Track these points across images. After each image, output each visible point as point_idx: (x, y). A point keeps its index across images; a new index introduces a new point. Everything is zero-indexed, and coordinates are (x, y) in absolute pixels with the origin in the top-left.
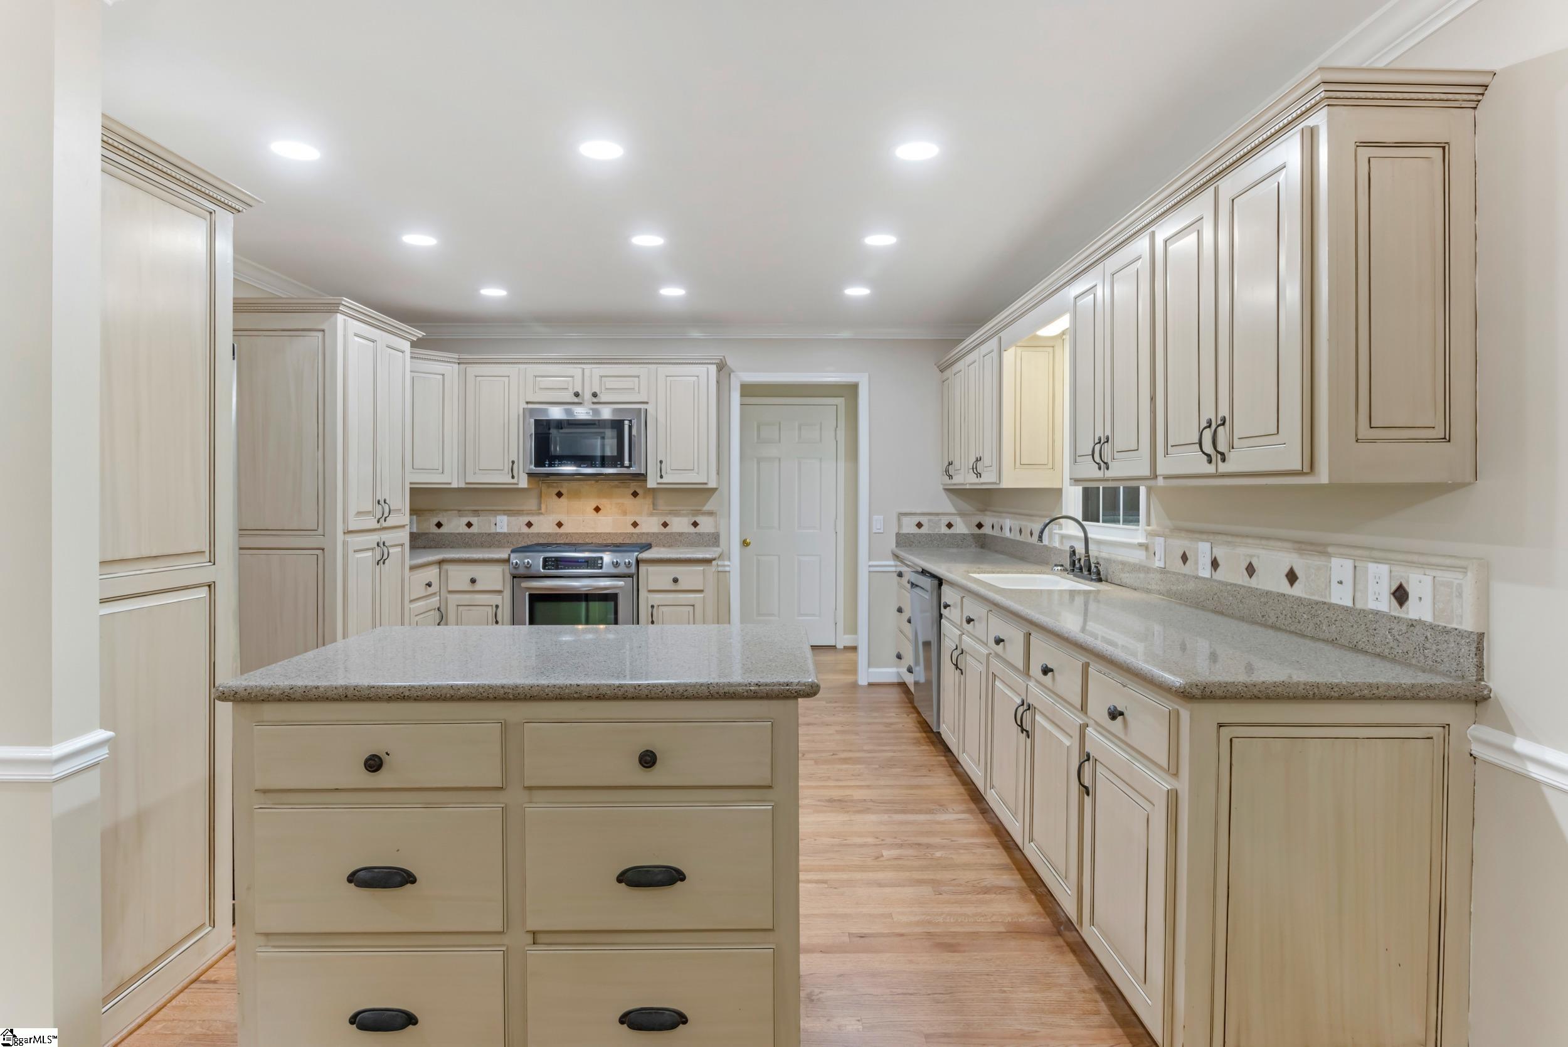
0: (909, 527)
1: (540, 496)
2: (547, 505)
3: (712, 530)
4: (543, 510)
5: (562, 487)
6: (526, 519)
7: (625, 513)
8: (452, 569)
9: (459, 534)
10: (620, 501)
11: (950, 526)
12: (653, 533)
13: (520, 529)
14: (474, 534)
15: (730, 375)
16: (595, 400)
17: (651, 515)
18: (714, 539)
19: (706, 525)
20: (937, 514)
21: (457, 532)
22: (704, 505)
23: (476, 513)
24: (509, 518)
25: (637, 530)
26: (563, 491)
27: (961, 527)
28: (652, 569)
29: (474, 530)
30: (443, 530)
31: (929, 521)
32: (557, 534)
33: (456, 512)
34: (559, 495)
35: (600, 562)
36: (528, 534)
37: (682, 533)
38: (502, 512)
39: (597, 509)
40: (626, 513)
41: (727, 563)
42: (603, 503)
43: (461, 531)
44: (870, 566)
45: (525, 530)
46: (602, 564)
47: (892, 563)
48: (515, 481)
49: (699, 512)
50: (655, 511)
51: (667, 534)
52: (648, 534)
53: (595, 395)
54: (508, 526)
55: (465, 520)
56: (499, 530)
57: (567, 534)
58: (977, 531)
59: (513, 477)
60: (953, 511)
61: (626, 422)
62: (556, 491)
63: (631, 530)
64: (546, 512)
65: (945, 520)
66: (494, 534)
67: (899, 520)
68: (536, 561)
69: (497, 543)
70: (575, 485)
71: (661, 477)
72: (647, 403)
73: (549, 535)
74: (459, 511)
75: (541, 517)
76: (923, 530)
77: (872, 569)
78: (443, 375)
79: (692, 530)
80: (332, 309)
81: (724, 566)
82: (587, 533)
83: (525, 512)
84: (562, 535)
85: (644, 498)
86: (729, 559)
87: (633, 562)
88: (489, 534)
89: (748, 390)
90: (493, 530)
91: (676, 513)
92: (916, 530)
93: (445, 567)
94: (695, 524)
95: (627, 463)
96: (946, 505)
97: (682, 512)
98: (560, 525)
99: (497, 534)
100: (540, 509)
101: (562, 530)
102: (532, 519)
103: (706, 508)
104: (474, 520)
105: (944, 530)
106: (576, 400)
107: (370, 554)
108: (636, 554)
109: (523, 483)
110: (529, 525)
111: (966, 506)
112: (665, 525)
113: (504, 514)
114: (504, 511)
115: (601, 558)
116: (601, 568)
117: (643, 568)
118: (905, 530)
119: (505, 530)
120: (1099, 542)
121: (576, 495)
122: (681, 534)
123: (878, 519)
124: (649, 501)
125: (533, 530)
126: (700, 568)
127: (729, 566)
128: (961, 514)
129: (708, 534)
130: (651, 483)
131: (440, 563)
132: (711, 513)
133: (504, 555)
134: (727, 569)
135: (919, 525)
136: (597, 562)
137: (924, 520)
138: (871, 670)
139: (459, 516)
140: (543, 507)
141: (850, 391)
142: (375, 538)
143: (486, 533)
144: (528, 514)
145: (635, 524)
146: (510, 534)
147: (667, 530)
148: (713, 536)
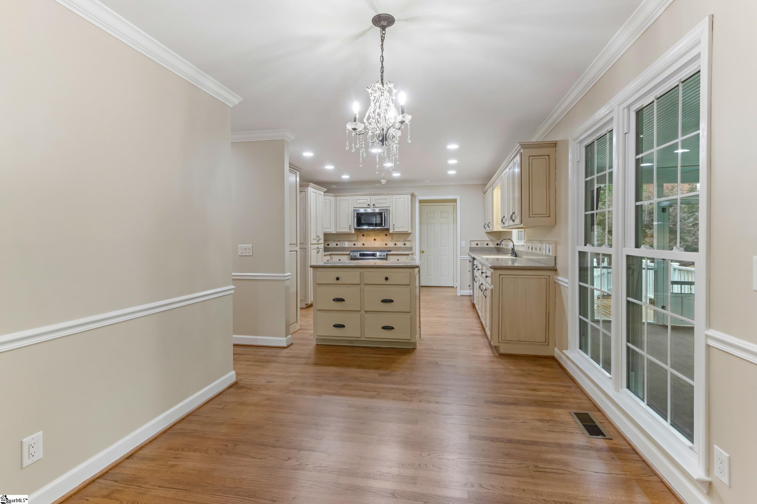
0: (474, 245)
1: (358, 236)
3: (410, 246)
4: (359, 240)
5: (364, 233)
6: (354, 243)
7: (383, 241)
8: (334, 257)
9: (334, 247)
10: (381, 237)
11: (487, 244)
12: (392, 247)
15: (415, 197)
16: (374, 206)
17: (391, 241)
18: (411, 249)
19: (408, 244)
20: (483, 241)
23: (339, 241)
24: (349, 243)
25: (387, 246)
27: (491, 245)
28: (391, 257)
29: (338, 246)
30: (329, 246)
31: (481, 243)
34: (363, 235)
36: (354, 247)
39: (375, 240)
41: (415, 256)
42: (377, 238)
44: (461, 258)
45: (353, 246)
47: (468, 256)
48: (351, 231)
49: (406, 241)
51: (396, 247)
52: (390, 247)
53: (374, 205)
54: (348, 245)
55: (336, 243)
56: (345, 246)
57: (366, 248)
58: (497, 246)
60: (488, 239)
61: (383, 213)
62: (362, 234)
63: (385, 246)
65: (486, 243)
67: (470, 243)
68: (358, 254)
69: (345, 249)
70: (368, 232)
71: (394, 229)
72: (389, 207)
73: (360, 248)
74: (334, 240)
75: (358, 242)
76: (478, 246)
77: (461, 259)
78: (330, 200)
79: (404, 246)
80: (308, 186)
81: (414, 257)
82: (372, 246)
84: (364, 248)
86: (415, 255)
87: (386, 255)
89: (421, 202)
90: (344, 246)
91: (399, 241)
92: (476, 246)
93: (332, 256)
94: (405, 244)
95: (383, 225)
96: (486, 238)
98: (363, 244)
100: (358, 240)
101: (364, 246)
102: (355, 243)
103: (408, 239)
104: (338, 243)
105: (486, 246)
106: (368, 206)
107: (315, 250)
108: (386, 252)
109: (353, 232)
110: (354, 244)
111: (493, 238)
112: (395, 244)
113: (347, 241)
115: (376, 254)
116: (376, 256)
117: (388, 257)
118: (472, 246)
120: (518, 246)
121: (368, 235)
122: (400, 247)
123: (463, 243)
124: (390, 237)
125: (356, 246)
126: (405, 257)
127: (415, 257)
128: (491, 241)
129: (409, 247)
130: (391, 231)
131: (330, 255)
132: (410, 241)
133: (348, 253)
134: (415, 258)
135: (477, 244)
137: (478, 243)
138: (461, 291)
139: (334, 242)
140: (359, 239)
141: (455, 201)
142: (316, 246)
143: (342, 247)
144: (354, 241)
145: (386, 244)
146: (349, 247)
147: (396, 246)
148: (410, 247)
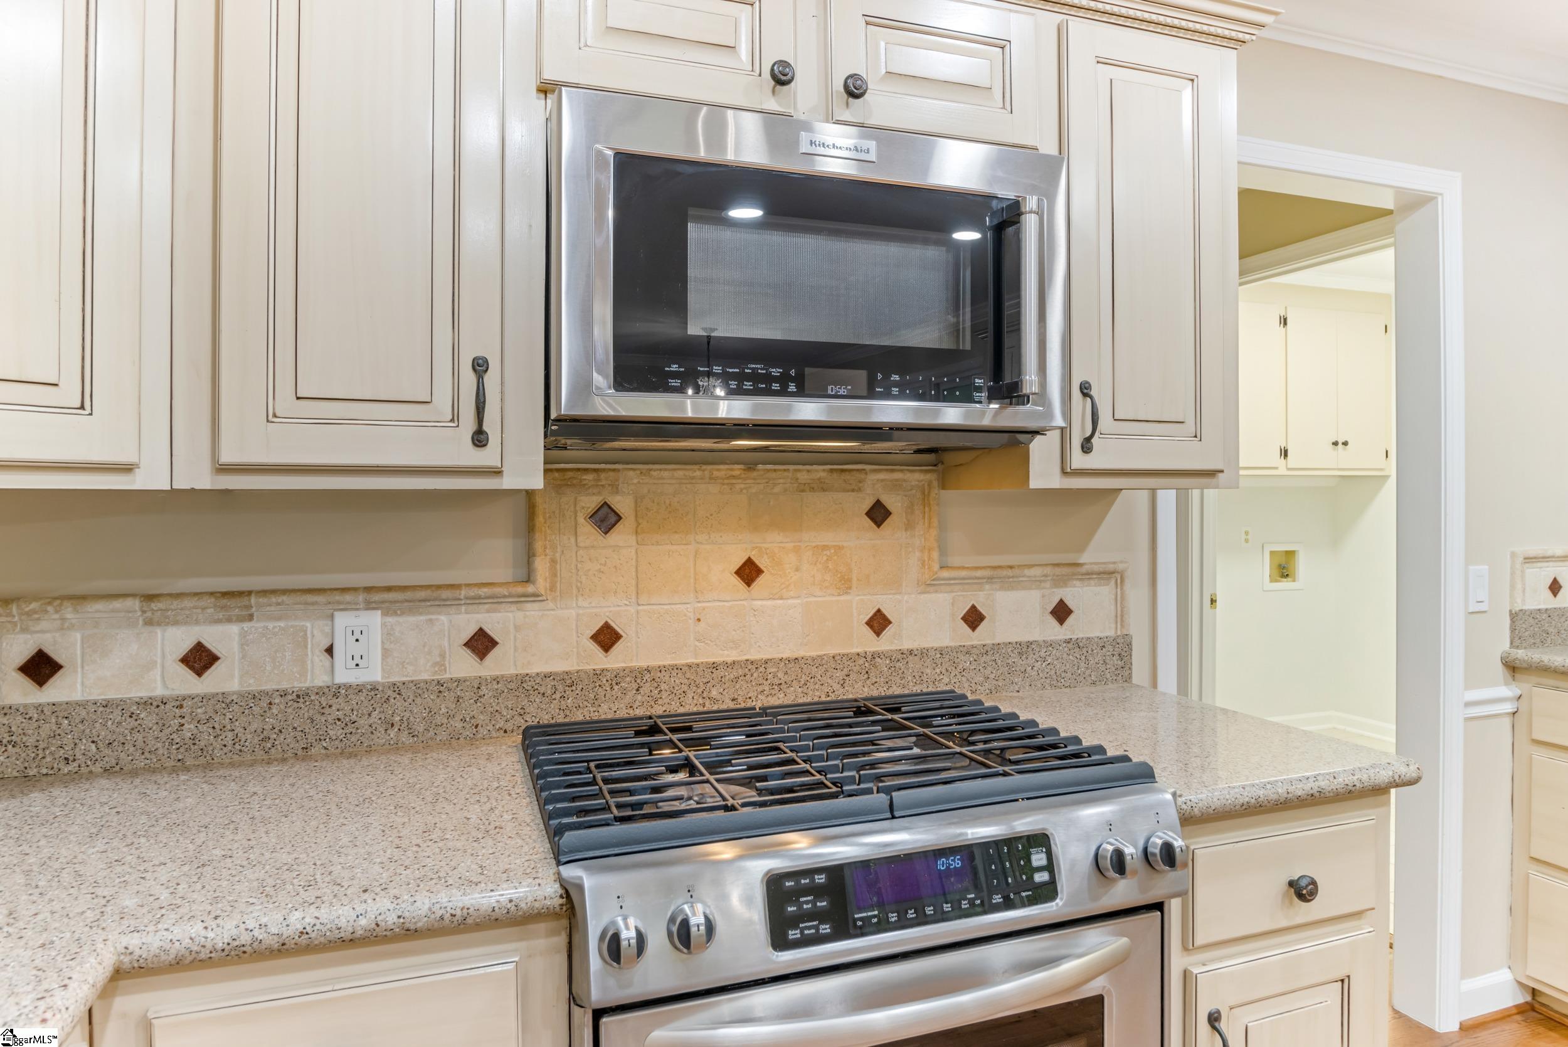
0: (1536, 592)
1: (529, 526)
2: (553, 561)
3: (1108, 628)
4: (541, 583)
5: (615, 489)
6: (467, 623)
7: (845, 584)
9: (146, 703)
10: (828, 538)
12: (941, 651)
13: (441, 665)
14: (224, 700)
17: (930, 585)
18: (1116, 660)
19: (1092, 612)
21: (143, 693)
22: (1081, 548)
23: (233, 602)
24: (390, 620)
25: (886, 643)
26: (622, 503)
29: (224, 679)
30: (60, 689)
32: (598, 674)
33: (134, 604)
34: (605, 517)
35: (1038, 859)
36: (479, 685)
37: (1029, 644)
38: (361, 597)
39: (749, 572)
40: (850, 580)
42: (771, 546)
43: (159, 691)
44: (1468, 704)
45: (465, 665)
46: (1050, 867)
47: (1504, 691)
48: (487, 457)
49: (1072, 571)
50: (945, 574)
51: (986, 650)
52: (923, 653)
54: (386, 653)
55: (181, 639)
56: (344, 675)
57: (639, 675)
59: (480, 439)
61: (1029, 211)
62: (591, 502)
63: (868, 642)
64: (552, 588)
66: (320, 691)
67: (1518, 574)
69: (336, 732)
70: (666, 480)
71: (1086, 447)
73: (569, 681)
74: (150, 598)
75: (532, 610)
76: (1561, 601)
77: (1468, 713)
79: (1054, 631)
82: (715, 666)
83: (463, 593)
84: (616, 681)
85: (909, 526)
88: (300, 696)
90: (314, 677)
91: (1004, 578)
92: (1551, 601)
94: (1061, 612)
97: (1027, 572)
98: (607, 638)
99: (336, 691)
100: (529, 579)
101: (616, 659)
102: (494, 621)
103: (1089, 557)
104: (222, 637)
110: (482, 643)
112: (974, 618)
113: (369, 606)
114: (368, 589)
118: (1525, 602)
119: (374, 673)
121: (668, 519)
122: (1024, 648)
123: (1481, 577)
124: (924, 536)
125: (497, 664)
129: (1098, 643)
132: (1109, 575)
135: (1555, 587)
136: (1029, 861)
137: (1562, 574)
138: (1466, 984)
139: (149, 623)
140: (541, 565)
143: (284, 694)
144: (476, 600)
145: (878, 622)
146: (396, 688)
147: (983, 635)
148: (1115, 641)
